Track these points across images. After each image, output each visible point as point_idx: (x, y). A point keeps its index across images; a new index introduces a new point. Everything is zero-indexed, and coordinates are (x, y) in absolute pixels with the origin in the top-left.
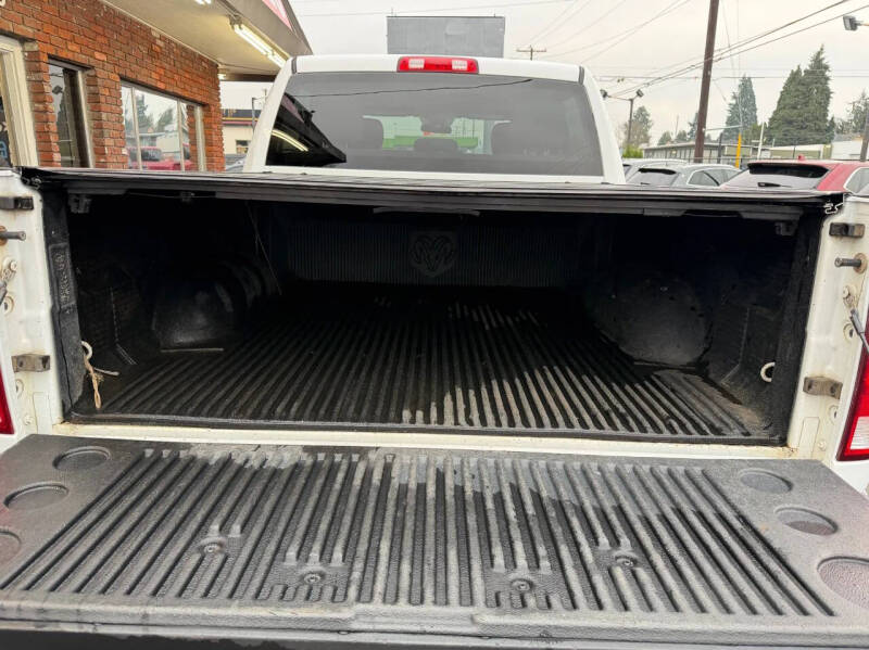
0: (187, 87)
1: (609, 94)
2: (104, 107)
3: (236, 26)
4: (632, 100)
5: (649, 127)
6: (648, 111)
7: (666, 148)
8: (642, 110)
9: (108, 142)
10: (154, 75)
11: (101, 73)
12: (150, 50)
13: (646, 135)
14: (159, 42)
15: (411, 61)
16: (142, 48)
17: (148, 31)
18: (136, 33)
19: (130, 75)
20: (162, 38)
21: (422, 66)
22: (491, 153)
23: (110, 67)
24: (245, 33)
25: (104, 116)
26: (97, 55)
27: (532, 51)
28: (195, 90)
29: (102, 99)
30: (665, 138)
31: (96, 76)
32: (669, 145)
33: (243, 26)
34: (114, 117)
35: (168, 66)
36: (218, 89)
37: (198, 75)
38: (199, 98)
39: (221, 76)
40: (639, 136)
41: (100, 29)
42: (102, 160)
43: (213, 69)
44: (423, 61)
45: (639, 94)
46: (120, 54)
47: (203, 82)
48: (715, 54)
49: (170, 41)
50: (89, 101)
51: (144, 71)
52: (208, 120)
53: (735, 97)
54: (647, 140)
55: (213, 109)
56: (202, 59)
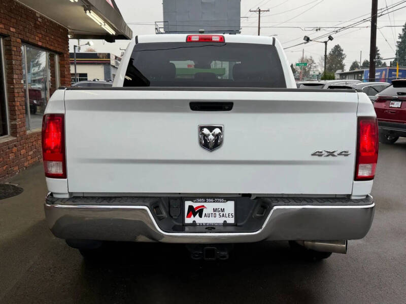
0: (52, 43)
1: (310, 39)
2: (14, 57)
3: (88, 11)
4: (326, 43)
5: (343, 59)
6: (342, 48)
7: (355, 72)
8: (337, 47)
9: (15, 76)
10: (37, 38)
11: (13, 39)
12: (35, 24)
13: (341, 64)
14: (39, 20)
15: (192, 37)
16: (31, 23)
17: (34, 13)
18: (29, 15)
19: (26, 39)
20: (41, 17)
21: (198, 39)
22: (232, 78)
23: (16, 35)
24: (92, 15)
25: (14, 62)
26: (12, 29)
27: (260, 11)
28: (56, 45)
29: (13, 53)
30: (355, 65)
31: (11, 40)
32: (357, 70)
33: (91, 11)
34: (18, 63)
35: (43, 33)
36: (68, 44)
37: (57, 37)
38: (58, 50)
39: (69, 36)
40: (336, 65)
41: (12, 15)
42: (12, 87)
43: (66, 32)
44: (198, 37)
45: (331, 38)
46: (21, 28)
47: (60, 40)
48: (378, 12)
49: (45, 18)
50: (5, 54)
51: (33, 36)
52: (62, 63)
53: (400, 37)
54: (342, 67)
55: (65, 56)
56: (60, 27)
